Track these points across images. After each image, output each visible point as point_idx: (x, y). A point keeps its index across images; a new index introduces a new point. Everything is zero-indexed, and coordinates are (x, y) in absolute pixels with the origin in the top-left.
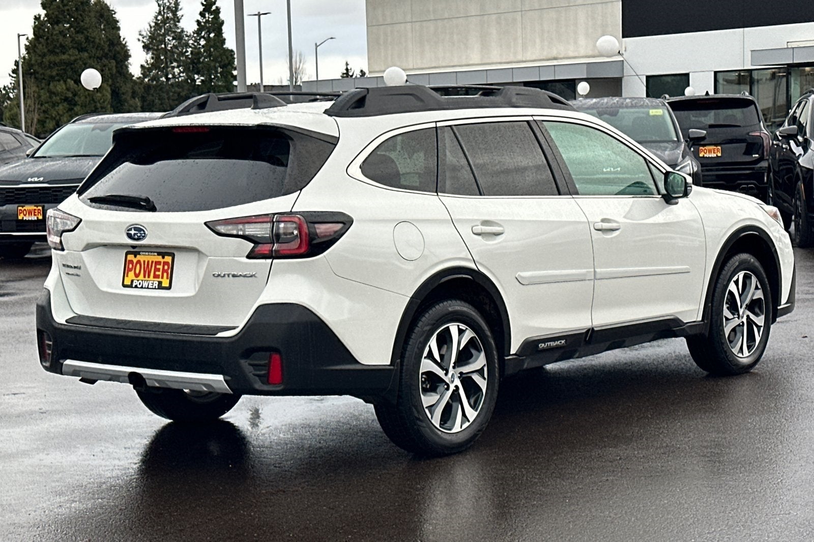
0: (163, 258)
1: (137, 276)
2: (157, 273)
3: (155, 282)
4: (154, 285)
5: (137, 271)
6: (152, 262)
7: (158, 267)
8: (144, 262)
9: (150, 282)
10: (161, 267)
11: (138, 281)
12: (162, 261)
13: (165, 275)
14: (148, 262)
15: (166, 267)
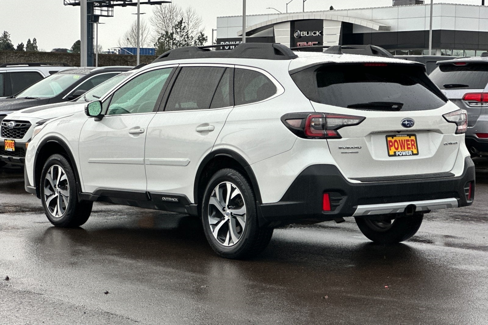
0: (410, 137)
1: (397, 149)
2: (409, 146)
3: (409, 152)
4: (410, 153)
5: (396, 147)
6: (404, 140)
7: (408, 143)
8: (399, 140)
9: (407, 152)
10: (410, 143)
11: (399, 152)
12: (410, 139)
13: (413, 147)
14: (402, 140)
15: (413, 143)
